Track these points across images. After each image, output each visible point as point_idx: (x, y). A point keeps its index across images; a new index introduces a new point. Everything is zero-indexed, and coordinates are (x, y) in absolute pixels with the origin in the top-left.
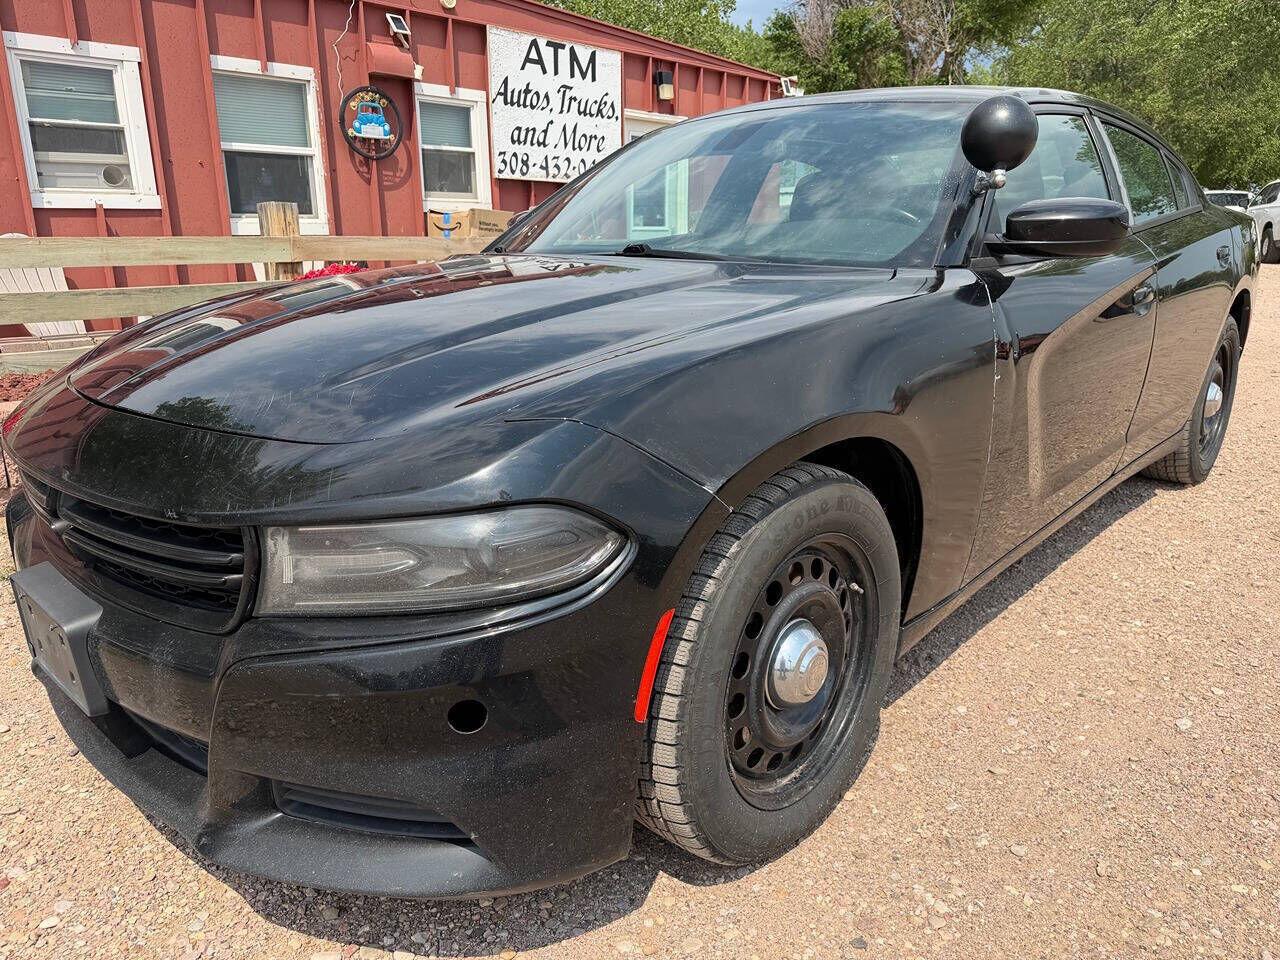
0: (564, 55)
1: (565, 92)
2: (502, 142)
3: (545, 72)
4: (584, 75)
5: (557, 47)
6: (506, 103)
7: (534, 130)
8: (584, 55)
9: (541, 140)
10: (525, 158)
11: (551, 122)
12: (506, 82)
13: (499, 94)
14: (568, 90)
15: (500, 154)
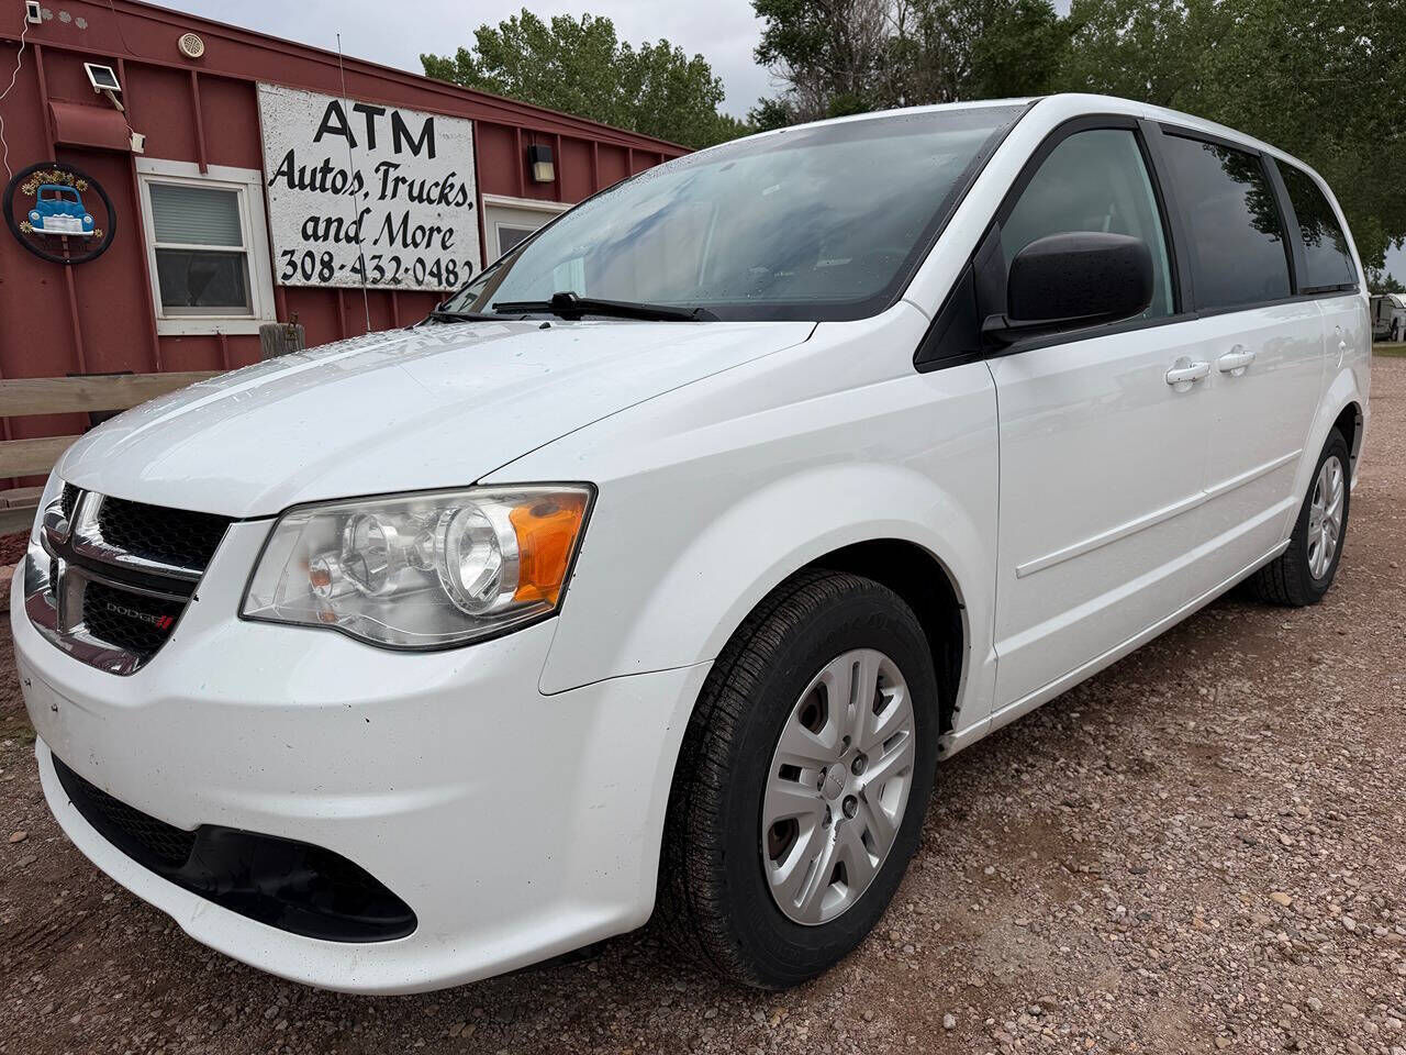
0: (383, 124)
1: (386, 173)
2: (288, 236)
3: (353, 144)
4: (416, 150)
5: (371, 114)
6: (291, 185)
7: (340, 221)
8: (414, 122)
9: (352, 234)
10: (326, 258)
11: (368, 211)
12: (290, 157)
13: (280, 173)
14: (391, 169)
15: (285, 253)
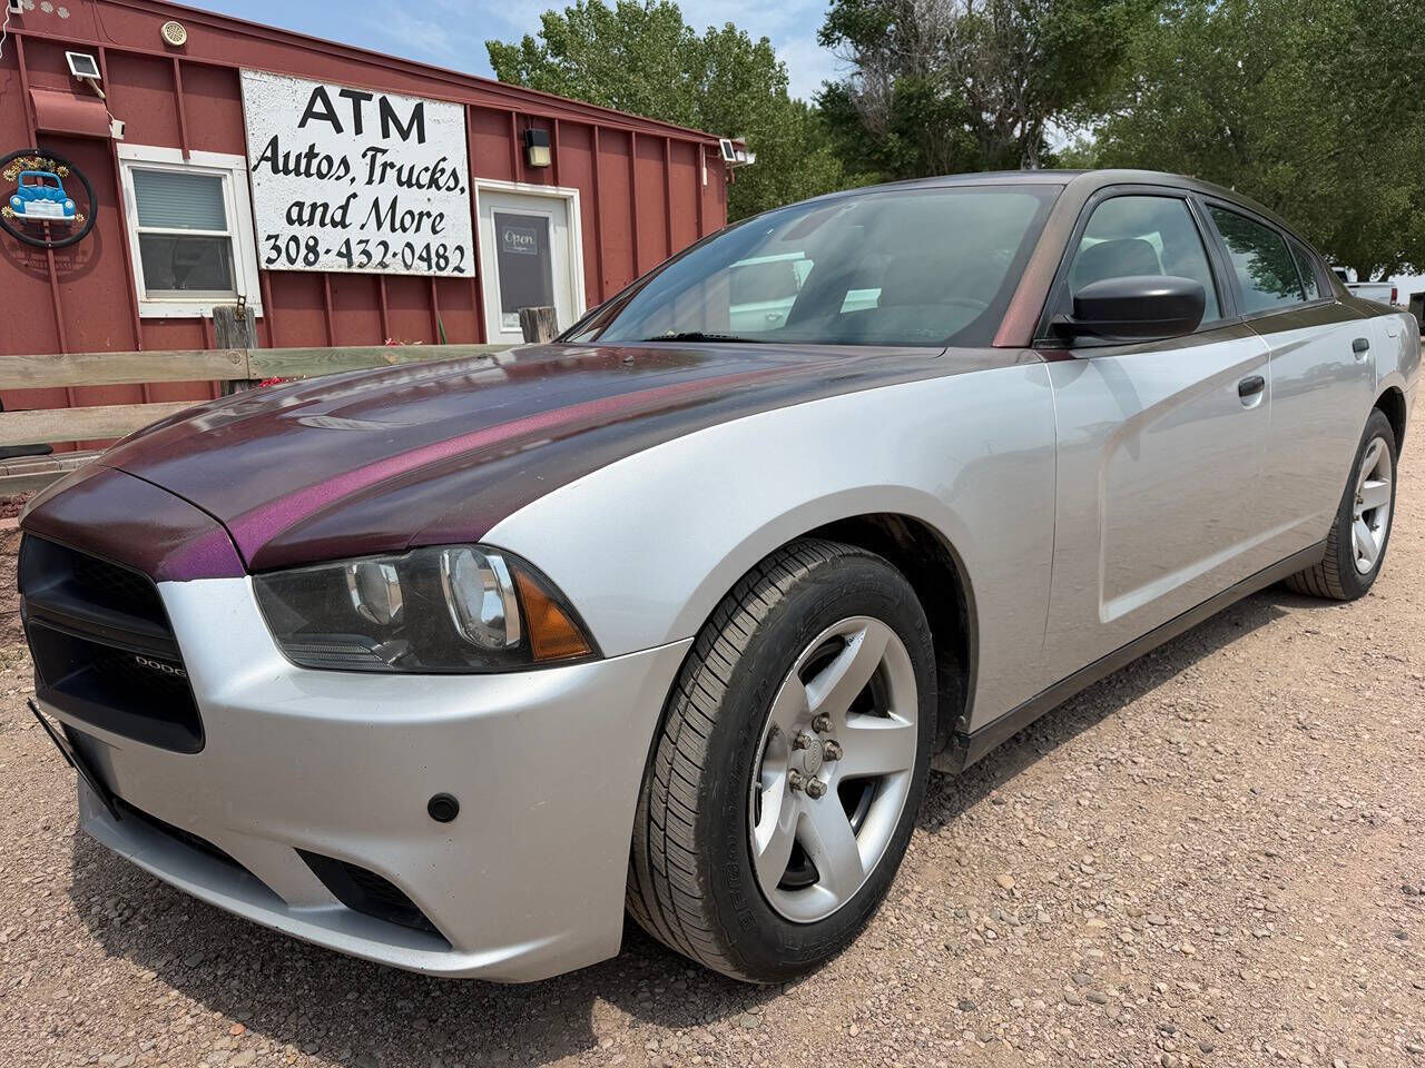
0: (371, 110)
1: (374, 158)
2: (273, 221)
3: (339, 129)
4: (405, 135)
5: (357, 99)
6: (275, 170)
7: (325, 206)
8: (403, 107)
9: (338, 218)
10: (311, 242)
11: (354, 195)
12: (274, 143)
13: (264, 158)
14: (379, 155)
15: (269, 238)
